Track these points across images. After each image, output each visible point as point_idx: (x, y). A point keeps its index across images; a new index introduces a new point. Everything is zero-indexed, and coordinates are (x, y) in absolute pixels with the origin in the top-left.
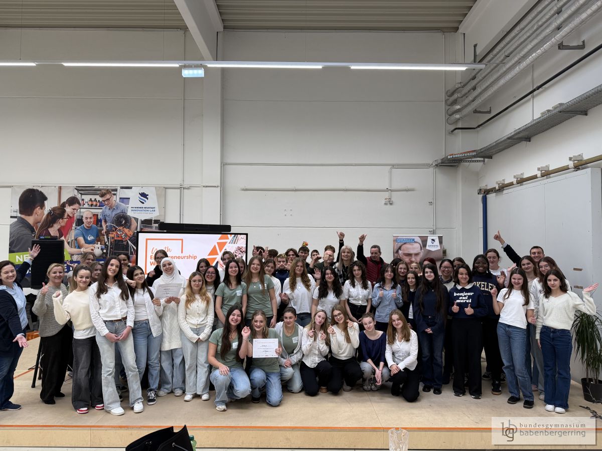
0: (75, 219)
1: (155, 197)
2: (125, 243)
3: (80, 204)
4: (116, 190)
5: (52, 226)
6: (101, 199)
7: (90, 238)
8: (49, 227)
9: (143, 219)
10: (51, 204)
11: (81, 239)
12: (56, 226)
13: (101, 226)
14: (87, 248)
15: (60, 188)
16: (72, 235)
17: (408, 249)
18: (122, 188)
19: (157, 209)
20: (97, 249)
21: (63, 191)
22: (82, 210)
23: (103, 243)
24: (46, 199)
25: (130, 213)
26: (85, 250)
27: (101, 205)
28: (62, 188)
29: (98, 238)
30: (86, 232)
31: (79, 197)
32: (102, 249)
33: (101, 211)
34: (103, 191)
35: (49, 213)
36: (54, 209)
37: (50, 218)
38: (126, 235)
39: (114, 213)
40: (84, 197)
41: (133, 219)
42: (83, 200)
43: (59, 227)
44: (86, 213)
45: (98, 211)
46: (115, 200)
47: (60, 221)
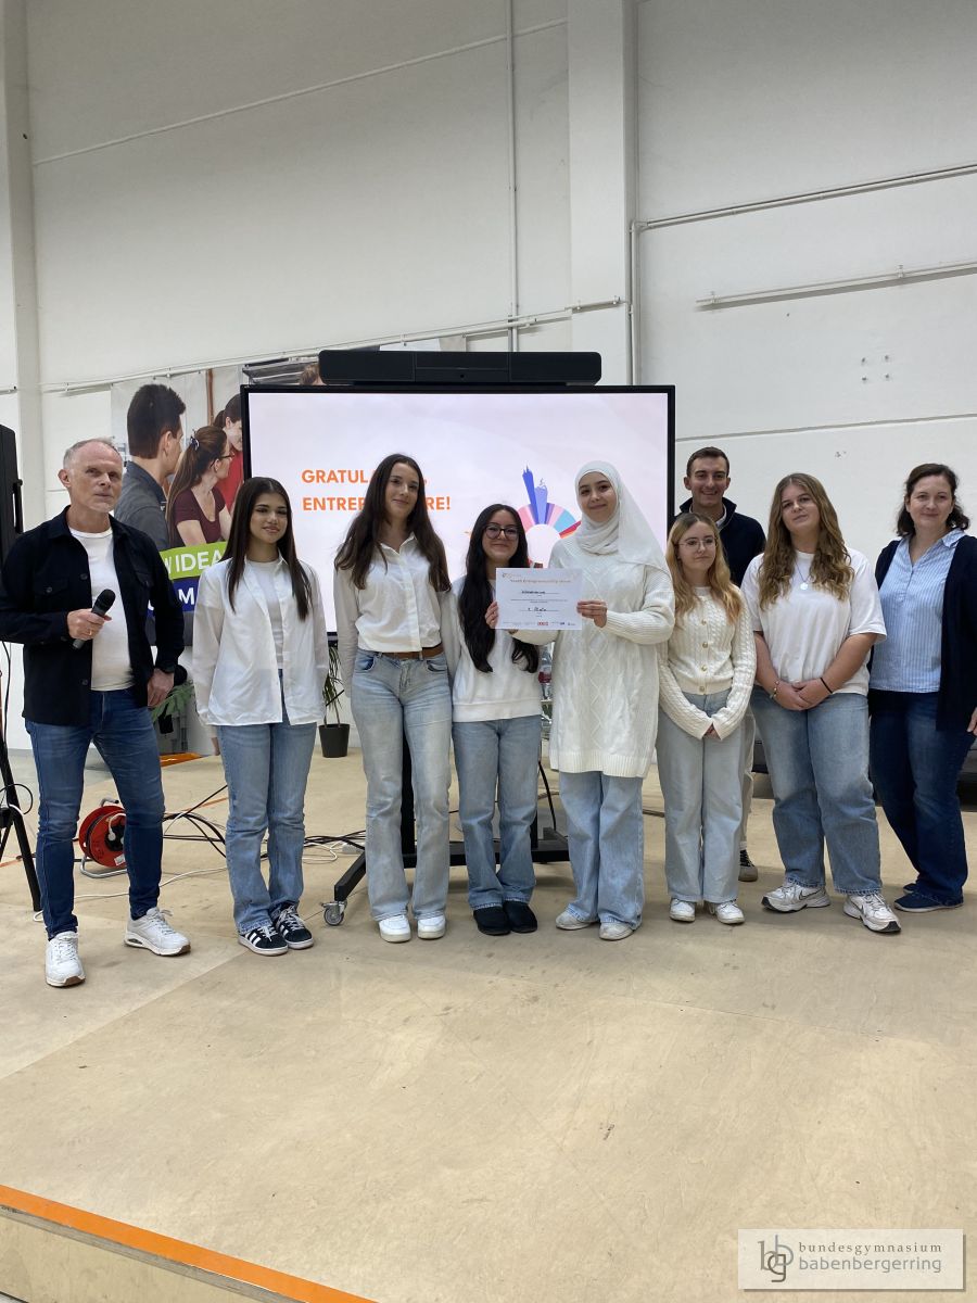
5: (199, 481)
8: (192, 485)
10: (193, 421)
12: (209, 481)
15: (210, 373)
21: (217, 382)
24: (181, 408)
28: (214, 373)
34: (309, 369)
35: (192, 446)
36: (200, 435)
37: (193, 458)
43: (215, 481)
47: (217, 464)
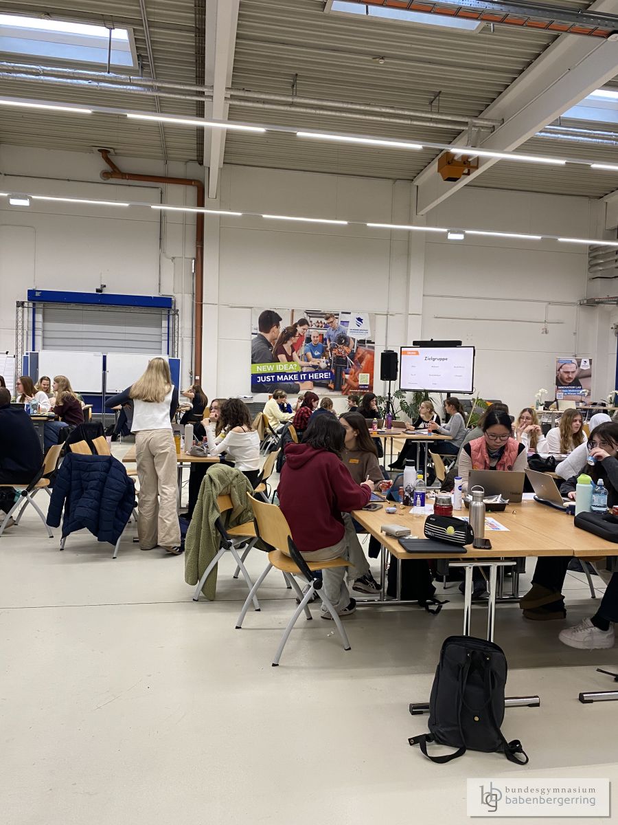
0: (305, 337)
1: (368, 322)
2: (344, 358)
3: (309, 325)
4: (338, 315)
5: (286, 343)
6: (326, 322)
7: (317, 353)
8: (283, 344)
9: (359, 339)
10: (285, 324)
11: (309, 354)
12: (290, 343)
13: (326, 344)
14: (315, 362)
15: (293, 311)
16: (302, 351)
17: (566, 368)
18: (343, 313)
19: (369, 331)
20: (323, 363)
21: (295, 314)
22: (311, 330)
23: (328, 358)
24: (281, 319)
25: (349, 334)
26: (313, 363)
27: (326, 326)
29: (324, 353)
30: (314, 348)
31: (308, 319)
32: (327, 363)
33: (326, 331)
34: (328, 315)
35: (284, 332)
36: (287, 328)
37: (284, 335)
38: (345, 352)
39: (337, 333)
40: (312, 319)
41: (351, 339)
42: (311, 322)
43: (292, 343)
44: (314, 333)
45: (324, 332)
46: (337, 322)
47: (293, 338)
